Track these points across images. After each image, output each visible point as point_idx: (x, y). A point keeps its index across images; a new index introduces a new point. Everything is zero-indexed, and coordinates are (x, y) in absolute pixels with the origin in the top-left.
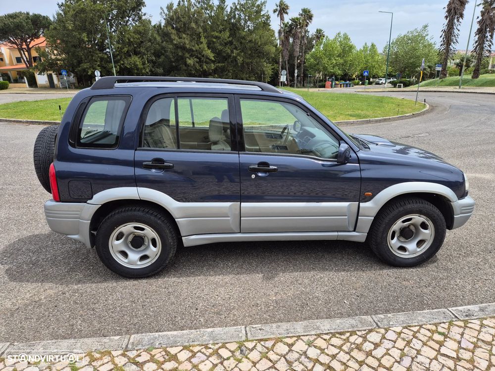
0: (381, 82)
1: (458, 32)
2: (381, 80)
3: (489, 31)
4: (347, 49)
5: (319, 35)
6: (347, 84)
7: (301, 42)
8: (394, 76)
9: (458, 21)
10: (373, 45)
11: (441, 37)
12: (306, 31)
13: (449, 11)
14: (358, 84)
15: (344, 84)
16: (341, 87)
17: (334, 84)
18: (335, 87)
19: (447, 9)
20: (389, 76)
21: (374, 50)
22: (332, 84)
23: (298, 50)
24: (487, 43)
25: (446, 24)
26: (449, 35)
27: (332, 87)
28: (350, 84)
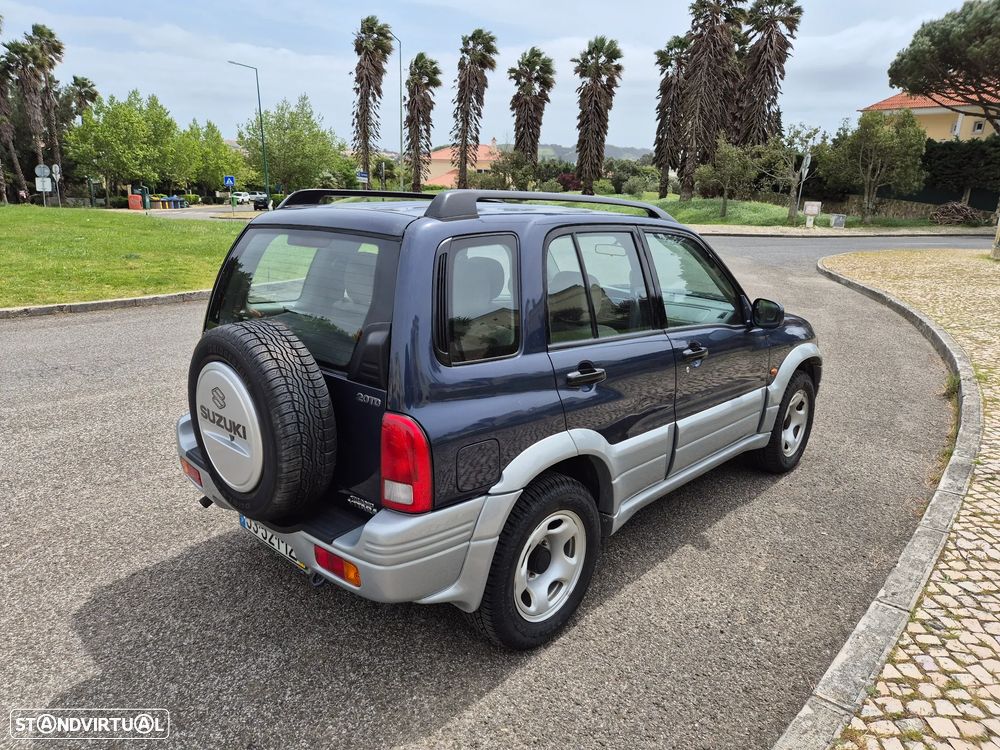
0: (240, 198)
1: (378, 120)
2: (240, 195)
3: (424, 123)
4: (161, 128)
5: (84, 92)
6: (175, 202)
7: (43, 102)
8: (262, 189)
9: (375, 100)
10: (211, 127)
11: (353, 124)
12: (51, 80)
13: (359, 79)
14: (195, 202)
15: (169, 201)
16: (164, 207)
17: (148, 200)
18: (151, 207)
19: (355, 75)
20: (251, 188)
21: (215, 135)
22: (144, 201)
23: (39, 117)
24: (423, 142)
25: (357, 102)
26: (364, 122)
27: (145, 208)
28: (182, 202)
